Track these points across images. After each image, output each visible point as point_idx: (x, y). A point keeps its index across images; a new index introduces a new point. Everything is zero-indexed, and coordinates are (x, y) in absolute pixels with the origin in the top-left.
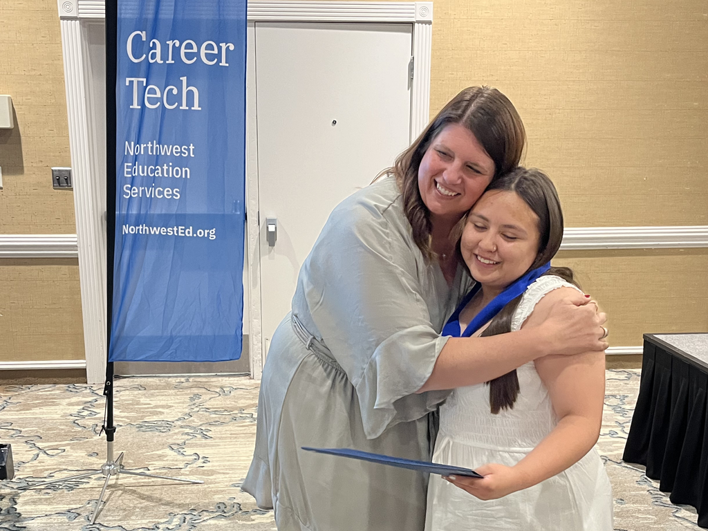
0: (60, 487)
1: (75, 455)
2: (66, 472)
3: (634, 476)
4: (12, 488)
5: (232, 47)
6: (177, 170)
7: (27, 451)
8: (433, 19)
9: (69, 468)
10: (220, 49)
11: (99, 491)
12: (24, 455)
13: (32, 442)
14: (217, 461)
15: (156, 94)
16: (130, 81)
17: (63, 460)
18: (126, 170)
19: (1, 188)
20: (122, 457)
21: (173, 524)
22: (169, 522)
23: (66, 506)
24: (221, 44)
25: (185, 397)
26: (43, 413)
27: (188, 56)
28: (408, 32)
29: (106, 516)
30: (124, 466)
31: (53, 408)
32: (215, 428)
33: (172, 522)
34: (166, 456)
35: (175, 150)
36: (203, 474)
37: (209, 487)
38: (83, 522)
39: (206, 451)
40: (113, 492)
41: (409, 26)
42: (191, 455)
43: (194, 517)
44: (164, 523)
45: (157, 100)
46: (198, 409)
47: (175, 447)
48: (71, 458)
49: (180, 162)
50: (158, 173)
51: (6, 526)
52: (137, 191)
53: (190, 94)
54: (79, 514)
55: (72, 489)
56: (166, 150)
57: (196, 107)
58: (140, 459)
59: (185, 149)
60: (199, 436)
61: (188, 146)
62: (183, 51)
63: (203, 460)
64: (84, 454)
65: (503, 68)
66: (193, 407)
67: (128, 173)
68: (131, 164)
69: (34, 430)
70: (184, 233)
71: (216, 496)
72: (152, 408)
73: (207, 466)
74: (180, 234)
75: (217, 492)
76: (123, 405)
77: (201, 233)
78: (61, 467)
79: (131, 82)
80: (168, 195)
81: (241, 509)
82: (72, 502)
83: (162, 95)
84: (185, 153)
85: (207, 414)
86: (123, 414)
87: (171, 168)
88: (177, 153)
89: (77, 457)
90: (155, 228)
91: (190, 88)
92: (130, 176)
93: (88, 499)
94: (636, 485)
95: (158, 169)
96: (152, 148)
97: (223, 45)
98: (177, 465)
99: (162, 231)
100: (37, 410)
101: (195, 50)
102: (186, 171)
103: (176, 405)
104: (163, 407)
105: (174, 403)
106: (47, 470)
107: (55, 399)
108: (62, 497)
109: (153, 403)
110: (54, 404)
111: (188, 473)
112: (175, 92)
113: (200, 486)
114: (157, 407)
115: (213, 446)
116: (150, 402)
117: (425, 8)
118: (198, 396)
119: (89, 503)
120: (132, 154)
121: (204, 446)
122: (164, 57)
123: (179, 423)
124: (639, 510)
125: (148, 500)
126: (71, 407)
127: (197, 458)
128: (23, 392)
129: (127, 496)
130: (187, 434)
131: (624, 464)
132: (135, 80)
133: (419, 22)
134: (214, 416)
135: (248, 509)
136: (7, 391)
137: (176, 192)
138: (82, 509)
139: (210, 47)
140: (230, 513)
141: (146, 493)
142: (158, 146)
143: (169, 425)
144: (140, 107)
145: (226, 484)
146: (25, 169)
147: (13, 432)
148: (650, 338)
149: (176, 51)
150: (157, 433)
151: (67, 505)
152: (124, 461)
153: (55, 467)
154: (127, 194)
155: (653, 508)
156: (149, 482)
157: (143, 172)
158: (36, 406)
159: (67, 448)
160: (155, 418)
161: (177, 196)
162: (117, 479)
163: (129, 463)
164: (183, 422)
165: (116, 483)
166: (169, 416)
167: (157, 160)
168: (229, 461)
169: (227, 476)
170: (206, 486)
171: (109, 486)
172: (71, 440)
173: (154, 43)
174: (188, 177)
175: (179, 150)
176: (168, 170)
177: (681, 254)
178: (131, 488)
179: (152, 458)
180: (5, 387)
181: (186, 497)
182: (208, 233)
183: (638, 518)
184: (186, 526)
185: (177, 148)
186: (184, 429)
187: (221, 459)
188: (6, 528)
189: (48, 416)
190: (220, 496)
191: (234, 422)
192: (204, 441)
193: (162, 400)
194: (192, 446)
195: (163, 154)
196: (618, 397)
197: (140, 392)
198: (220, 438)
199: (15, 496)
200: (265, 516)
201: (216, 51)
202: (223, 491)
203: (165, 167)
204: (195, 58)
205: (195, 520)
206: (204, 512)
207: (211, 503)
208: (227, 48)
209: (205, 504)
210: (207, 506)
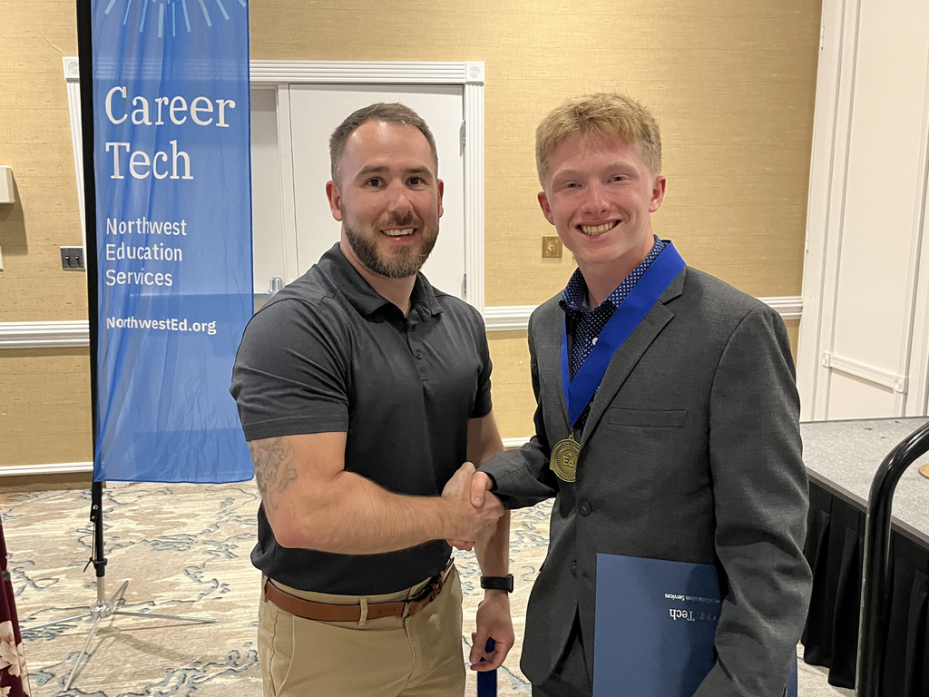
0: (40, 635)
1: (69, 586)
2: (51, 611)
5: (232, 104)
6: (169, 252)
8: (486, 79)
9: (58, 606)
10: (216, 107)
11: (86, 639)
13: (22, 570)
14: (239, 590)
15: (144, 161)
16: (110, 146)
17: (52, 594)
18: (108, 252)
19: (1, 270)
20: (126, 587)
21: (170, 685)
22: (163, 683)
23: (39, 663)
24: (217, 101)
25: (215, 501)
26: (46, 529)
27: (178, 115)
28: (457, 94)
29: (86, 677)
30: (125, 601)
31: (59, 521)
32: (243, 543)
33: (168, 682)
34: (178, 584)
35: (166, 227)
36: (219, 609)
37: (222, 628)
38: (55, 687)
39: (228, 576)
40: (104, 638)
41: (459, 88)
42: (209, 582)
43: (197, 674)
44: (157, 685)
45: (145, 169)
46: (227, 518)
47: (192, 571)
48: (63, 592)
49: (171, 241)
50: (147, 256)
52: (124, 277)
53: (181, 160)
54: (53, 675)
55: (53, 636)
56: (156, 228)
57: (187, 176)
58: (147, 590)
59: (176, 226)
60: (223, 555)
61: (180, 222)
62: (172, 109)
63: (221, 589)
64: (80, 585)
66: (222, 515)
67: (111, 255)
68: (114, 245)
69: (28, 553)
70: (177, 327)
71: (230, 642)
72: (174, 518)
73: (227, 597)
74: (173, 329)
75: (231, 635)
76: (142, 515)
77: (197, 327)
78: (47, 605)
79: (112, 148)
80: (160, 281)
82: (48, 658)
83: (152, 163)
84: (176, 232)
85: (238, 523)
86: (140, 527)
87: (162, 249)
88: (168, 231)
89: (71, 589)
90: (145, 321)
91: (181, 153)
92: (114, 259)
93: (70, 651)
95: (147, 251)
96: (141, 225)
97: (221, 103)
98: (189, 597)
99: (153, 324)
100: (38, 526)
101: (185, 108)
102: (178, 252)
103: (203, 513)
104: (187, 516)
105: (201, 511)
106: (29, 610)
107: (64, 509)
108: (38, 649)
109: (178, 511)
110: (61, 516)
111: (200, 608)
112: (165, 159)
113: (212, 627)
114: (180, 516)
115: (237, 568)
116: (174, 510)
117: (476, 69)
118: (230, 500)
119: (69, 658)
120: (115, 233)
121: (227, 569)
122: (153, 117)
123: (203, 537)
125: (145, 651)
126: (80, 520)
127: (215, 585)
128: (29, 501)
129: (120, 646)
130: (210, 552)
132: (116, 145)
133: (469, 83)
134: (245, 526)
136: (11, 500)
137: (168, 277)
138: (60, 667)
139: (202, 104)
140: (243, 667)
141: (145, 640)
142: (147, 223)
143: (190, 540)
144: (122, 177)
145: (245, 622)
146: (29, 248)
149: (166, 109)
150: (175, 553)
151: (42, 661)
152: (127, 593)
153: (40, 605)
154: (111, 281)
156: (151, 623)
157: (132, 255)
158: (40, 519)
159: (62, 577)
160: (176, 531)
161: (169, 282)
162: (113, 620)
163: (131, 596)
164: (207, 536)
165: (110, 625)
166: (193, 528)
167: (147, 240)
168: (253, 588)
169: (248, 610)
170: (219, 626)
171: (101, 631)
172: (70, 565)
173: (137, 100)
174: (181, 260)
175: (170, 228)
176: (159, 252)
178: (127, 633)
179: (161, 588)
180: (9, 495)
181: (192, 644)
182: (206, 327)
184: (184, 689)
185: (168, 226)
186: (207, 546)
187: (244, 586)
189: (50, 533)
190: (235, 641)
192: (227, 561)
193: (189, 507)
194: (213, 568)
195: (152, 232)
197: (165, 496)
201: (211, 110)
202: (240, 633)
203: (156, 248)
204: (185, 118)
205: (198, 679)
206: (211, 666)
207: (221, 653)
208: (227, 107)
209: (213, 654)
210: (216, 657)
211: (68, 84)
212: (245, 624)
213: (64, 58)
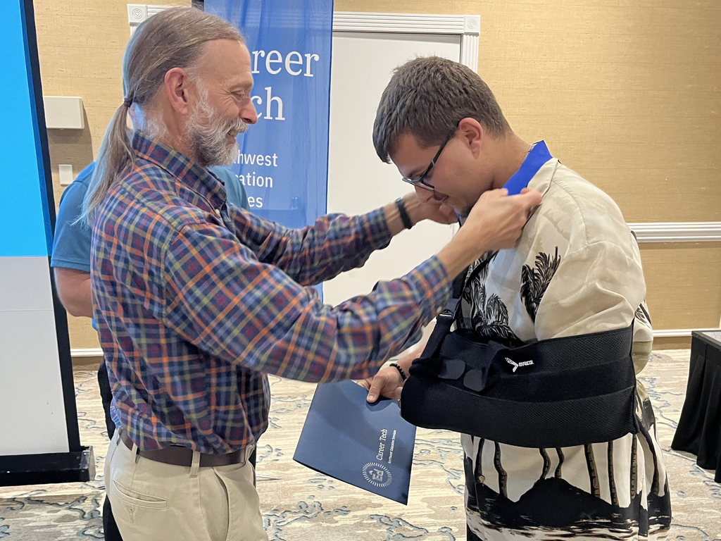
3: (686, 465)
4: (94, 487)
5: (317, 58)
6: (260, 179)
7: (104, 444)
8: (481, 31)
10: (305, 59)
12: (101, 449)
14: (290, 454)
24: (306, 55)
27: (274, 66)
28: (457, 43)
32: (282, 416)
35: (259, 159)
36: (279, 469)
37: (287, 484)
39: (278, 443)
41: (458, 37)
42: (264, 447)
43: (278, 519)
51: (92, 533)
53: (274, 104)
56: (249, 159)
57: (280, 117)
59: (268, 158)
61: (272, 155)
62: (268, 61)
63: (276, 453)
65: (542, 77)
71: (296, 494)
73: (281, 460)
75: (296, 490)
81: (322, 510)
84: (268, 163)
87: (254, 177)
88: (260, 162)
91: (274, 98)
94: (691, 475)
95: (241, 178)
97: (308, 56)
101: (280, 60)
102: (269, 180)
111: (264, 467)
112: (260, 102)
113: (278, 483)
115: (284, 436)
117: (473, 22)
121: (275, 437)
124: (702, 504)
127: (270, 450)
128: (93, 378)
131: (673, 452)
133: (467, 34)
134: (279, 403)
135: (330, 508)
136: (78, 377)
137: (259, 200)
139: (294, 58)
140: (313, 514)
142: (242, 155)
145: (303, 479)
147: (88, 423)
148: (699, 336)
149: (262, 61)
155: (715, 502)
161: (259, 205)
167: (241, 169)
169: (303, 470)
170: (284, 482)
174: (271, 186)
175: (263, 160)
176: (251, 179)
177: (697, 247)
181: (266, 495)
183: (703, 513)
184: (271, 530)
185: (260, 158)
188: (91, 535)
190: (300, 494)
191: (299, 409)
192: (274, 431)
195: (247, 163)
196: (648, 380)
198: (289, 428)
199: (96, 496)
200: (347, 516)
201: (301, 62)
202: (302, 488)
203: (249, 176)
204: (280, 69)
205: (279, 523)
206: (286, 513)
207: (292, 503)
208: (312, 59)
209: (286, 504)
210: (289, 506)
211: (131, 27)
212: (304, 481)
213: (128, 5)
